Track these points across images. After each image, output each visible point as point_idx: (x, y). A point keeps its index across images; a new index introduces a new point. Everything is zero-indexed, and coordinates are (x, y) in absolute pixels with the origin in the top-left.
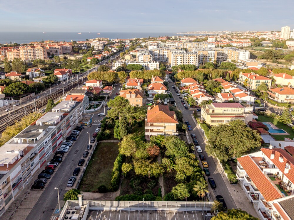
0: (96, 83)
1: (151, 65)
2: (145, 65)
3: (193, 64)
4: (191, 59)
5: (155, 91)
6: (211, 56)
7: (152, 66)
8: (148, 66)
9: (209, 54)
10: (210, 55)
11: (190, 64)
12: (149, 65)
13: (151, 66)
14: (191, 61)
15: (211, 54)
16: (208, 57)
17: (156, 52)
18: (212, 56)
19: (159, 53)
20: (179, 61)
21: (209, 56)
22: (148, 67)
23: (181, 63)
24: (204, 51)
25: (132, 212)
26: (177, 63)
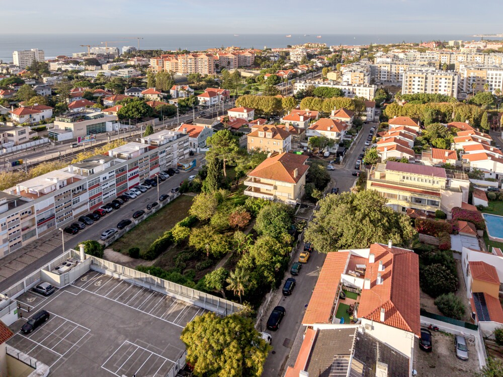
0: (243, 112)
1: (359, 90)
2: (349, 90)
3: (446, 93)
4: (441, 83)
5: (319, 131)
6: (494, 80)
8: (355, 91)
9: (490, 77)
10: (492, 78)
11: (439, 92)
12: (355, 89)
13: (360, 92)
14: (443, 88)
15: (494, 77)
16: (488, 81)
17: (384, 68)
18: (498, 80)
19: (389, 70)
20: (416, 87)
21: (490, 80)
22: (353, 93)
23: (419, 91)
24: (478, 69)
25: (135, 286)
26: (413, 90)
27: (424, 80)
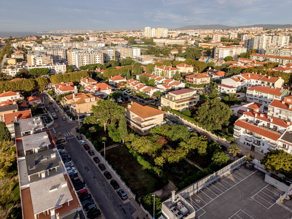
2: (50, 68)
3: (99, 62)
4: (96, 58)
5: (102, 91)
7: (58, 68)
8: (54, 69)
10: (109, 53)
11: (96, 63)
12: (54, 67)
14: (97, 60)
16: (108, 55)
17: (49, 53)
18: (111, 54)
20: (85, 61)
22: (53, 70)
23: (87, 63)
24: (103, 49)
26: (84, 63)
27: (89, 57)
